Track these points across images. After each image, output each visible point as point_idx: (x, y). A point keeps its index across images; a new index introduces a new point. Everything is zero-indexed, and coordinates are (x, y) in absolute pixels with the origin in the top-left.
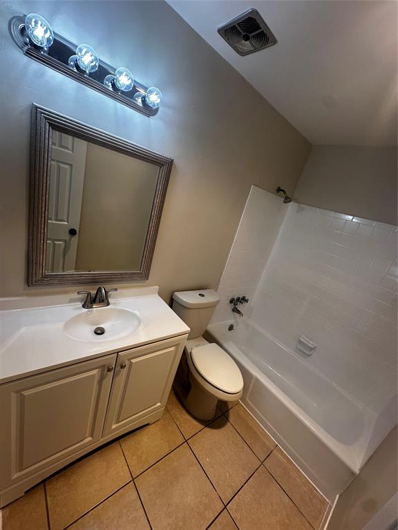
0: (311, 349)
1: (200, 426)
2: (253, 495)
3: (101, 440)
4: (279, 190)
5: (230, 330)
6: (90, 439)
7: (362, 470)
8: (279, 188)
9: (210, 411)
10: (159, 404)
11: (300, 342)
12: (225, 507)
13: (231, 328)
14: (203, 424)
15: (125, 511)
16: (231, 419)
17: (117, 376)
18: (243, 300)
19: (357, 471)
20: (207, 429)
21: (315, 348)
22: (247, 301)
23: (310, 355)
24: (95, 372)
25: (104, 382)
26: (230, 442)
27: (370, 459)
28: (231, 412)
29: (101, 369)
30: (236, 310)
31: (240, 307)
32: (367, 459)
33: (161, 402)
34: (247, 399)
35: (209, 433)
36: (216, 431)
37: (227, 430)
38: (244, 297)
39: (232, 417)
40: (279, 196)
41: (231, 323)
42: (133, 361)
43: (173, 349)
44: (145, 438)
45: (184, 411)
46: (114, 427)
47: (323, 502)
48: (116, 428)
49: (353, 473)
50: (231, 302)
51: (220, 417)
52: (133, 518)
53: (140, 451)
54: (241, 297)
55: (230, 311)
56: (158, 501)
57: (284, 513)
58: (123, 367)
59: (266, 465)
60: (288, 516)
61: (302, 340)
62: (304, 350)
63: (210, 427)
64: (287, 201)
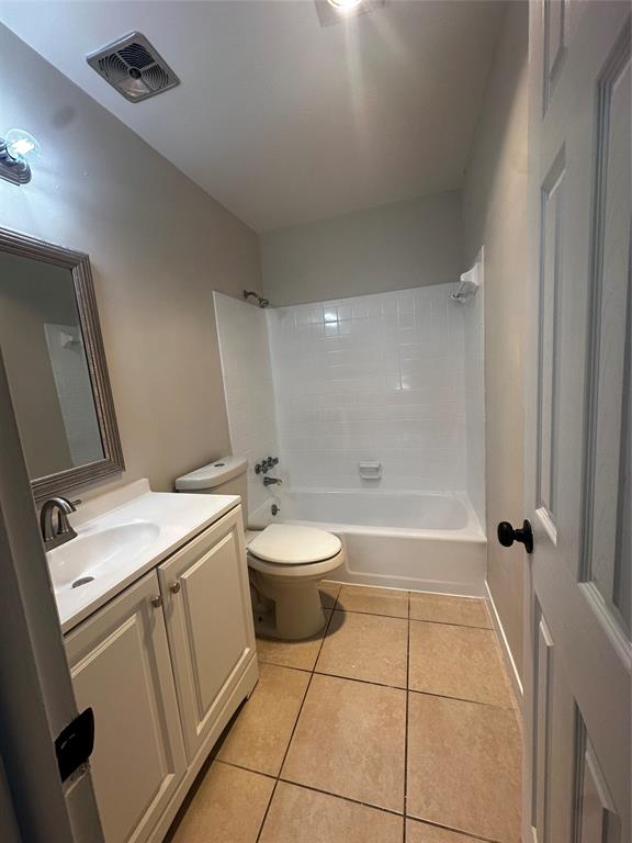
0: (377, 469)
1: (317, 643)
2: (423, 654)
3: (189, 769)
4: (246, 294)
5: (274, 514)
6: (170, 777)
7: (487, 536)
8: (245, 292)
9: (316, 615)
10: (247, 650)
11: (363, 470)
12: (407, 689)
13: (275, 510)
14: (319, 638)
15: (296, 824)
16: (346, 606)
17: (170, 616)
18: (271, 462)
20: (327, 639)
21: (380, 466)
22: (276, 461)
23: (379, 479)
24: (132, 620)
25: (154, 636)
26: (364, 629)
27: (487, 517)
28: (341, 601)
29: (140, 613)
30: (268, 482)
31: (271, 474)
32: (484, 521)
33: (248, 646)
34: (350, 572)
35: (332, 641)
36: (339, 632)
37: (350, 619)
38: (270, 458)
39: (343, 602)
40: (250, 302)
41: (271, 505)
42: (185, 576)
43: (230, 536)
44: (253, 719)
45: (284, 645)
46: (199, 730)
47: (480, 602)
48: (205, 729)
50: (258, 470)
51: (332, 616)
52: (314, 817)
53: (260, 740)
54: (266, 459)
55: (261, 485)
56: (331, 765)
57: (460, 641)
58: (174, 590)
59: (414, 618)
60: (464, 640)
61: (363, 466)
62: (371, 476)
63: (330, 634)
64: (264, 304)
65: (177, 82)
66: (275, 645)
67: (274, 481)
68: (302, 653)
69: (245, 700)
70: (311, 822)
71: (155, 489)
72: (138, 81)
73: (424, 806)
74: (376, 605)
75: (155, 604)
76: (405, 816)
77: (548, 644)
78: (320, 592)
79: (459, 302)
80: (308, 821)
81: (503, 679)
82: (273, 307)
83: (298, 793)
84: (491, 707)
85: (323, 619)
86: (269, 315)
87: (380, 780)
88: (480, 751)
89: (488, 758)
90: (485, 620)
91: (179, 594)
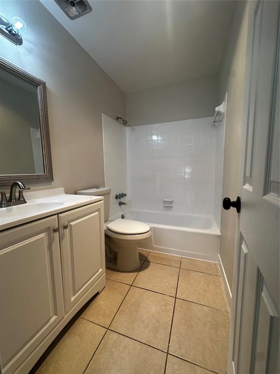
0: (171, 202)
1: (135, 274)
2: (185, 283)
4: (118, 118)
5: (122, 218)
6: (55, 317)
7: (221, 232)
9: (137, 262)
10: (101, 270)
11: (165, 202)
12: (176, 298)
14: (136, 272)
15: (113, 350)
16: (150, 260)
17: (62, 240)
18: (123, 195)
19: (220, 234)
20: (140, 273)
21: (173, 201)
22: (125, 195)
23: (172, 207)
24: (42, 235)
26: (158, 270)
28: (148, 258)
29: (47, 233)
30: (121, 204)
32: (220, 226)
33: (101, 268)
34: (154, 246)
35: (142, 274)
36: (146, 270)
37: (152, 265)
38: (123, 194)
39: (150, 258)
40: (119, 122)
41: (121, 214)
42: (72, 224)
43: (97, 213)
44: (100, 301)
45: (119, 273)
46: (72, 300)
47: (215, 264)
49: (218, 236)
50: (117, 197)
51: (144, 263)
52: (123, 348)
53: (102, 311)
54: (121, 193)
55: (117, 205)
56: (134, 326)
57: (204, 280)
58: (65, 227)
59: (182, 268)
60: (206, 279)
61: (165, 200)
62: (168, 205)
63: (141, 271)
64: (125, 123)
65: (91, 9)
66: (115, 272)
67: (124, 204)
68: (128, 277)
69: (98, 294)
70: (121, 349)
71: (67, 193)
72: (74, 8)
73: (178, 350)
74: (165, 261)
75: (55, 231)
76: (168, 353)
77: (245, 252)
78: (139, 253)
79: (215, 125)
80: (119, 349)
81: (224, 298)
82: (130, 126)
83: (117, 336)
84: (216, 310)
85: (140, 264)
86: (127, 130)
87: (157, 336)
88: (209, 328)
89: (212, 332)
90: (217, 272)
91: (68, 230)
